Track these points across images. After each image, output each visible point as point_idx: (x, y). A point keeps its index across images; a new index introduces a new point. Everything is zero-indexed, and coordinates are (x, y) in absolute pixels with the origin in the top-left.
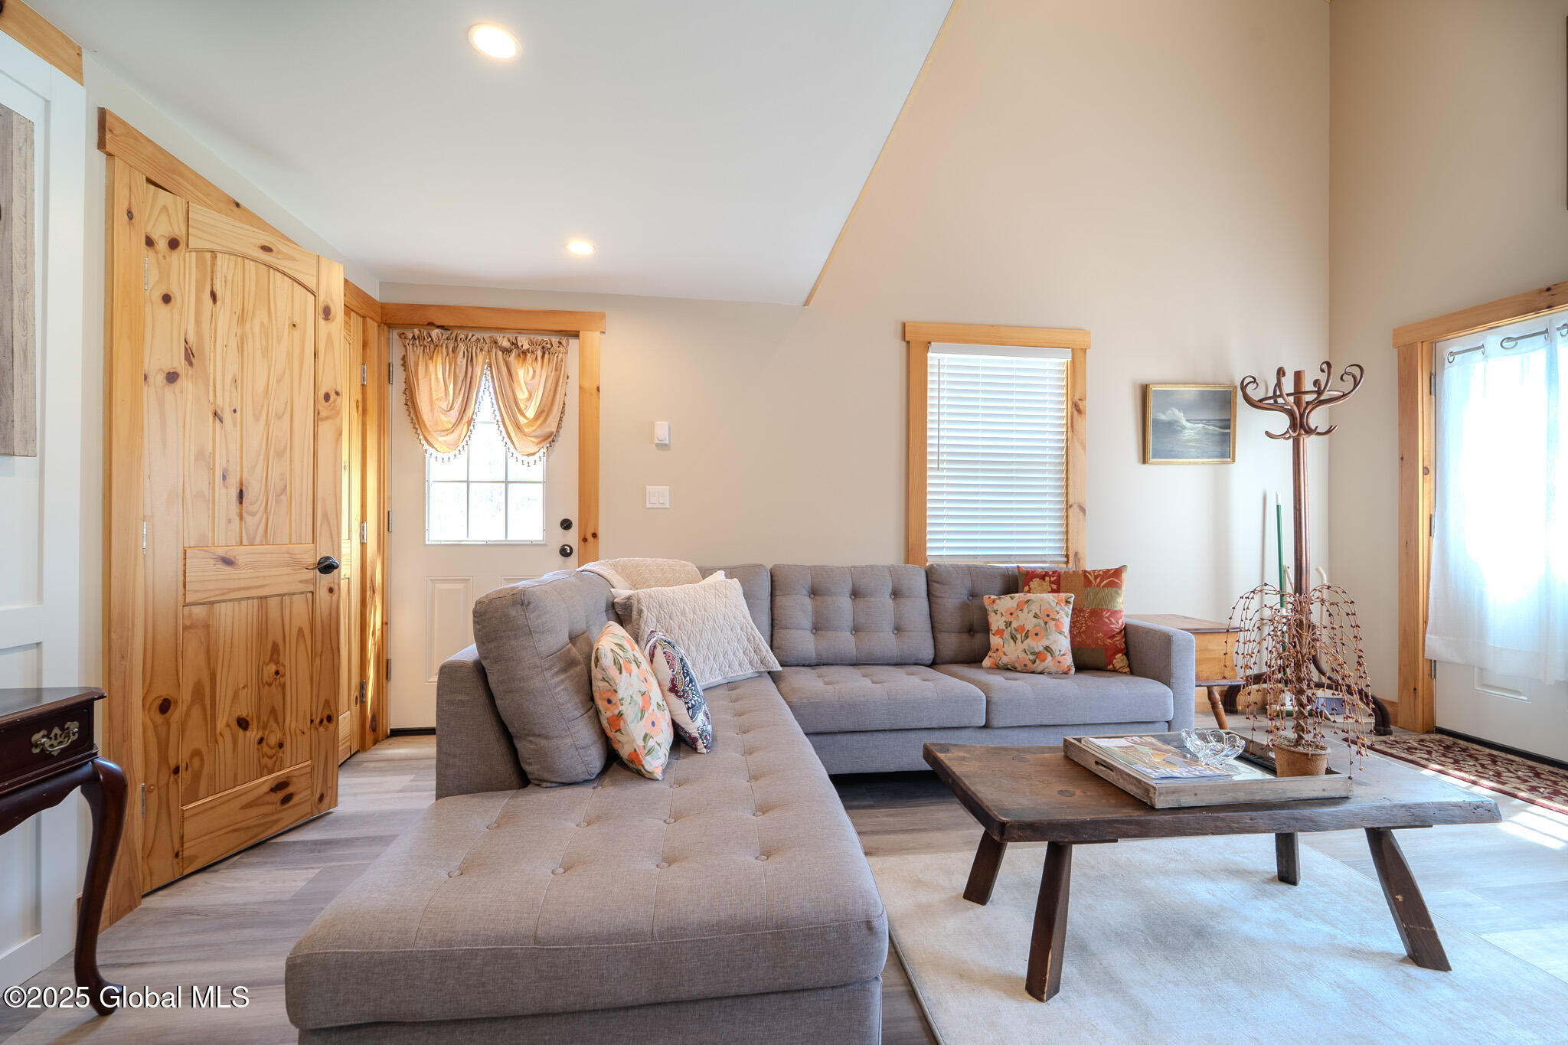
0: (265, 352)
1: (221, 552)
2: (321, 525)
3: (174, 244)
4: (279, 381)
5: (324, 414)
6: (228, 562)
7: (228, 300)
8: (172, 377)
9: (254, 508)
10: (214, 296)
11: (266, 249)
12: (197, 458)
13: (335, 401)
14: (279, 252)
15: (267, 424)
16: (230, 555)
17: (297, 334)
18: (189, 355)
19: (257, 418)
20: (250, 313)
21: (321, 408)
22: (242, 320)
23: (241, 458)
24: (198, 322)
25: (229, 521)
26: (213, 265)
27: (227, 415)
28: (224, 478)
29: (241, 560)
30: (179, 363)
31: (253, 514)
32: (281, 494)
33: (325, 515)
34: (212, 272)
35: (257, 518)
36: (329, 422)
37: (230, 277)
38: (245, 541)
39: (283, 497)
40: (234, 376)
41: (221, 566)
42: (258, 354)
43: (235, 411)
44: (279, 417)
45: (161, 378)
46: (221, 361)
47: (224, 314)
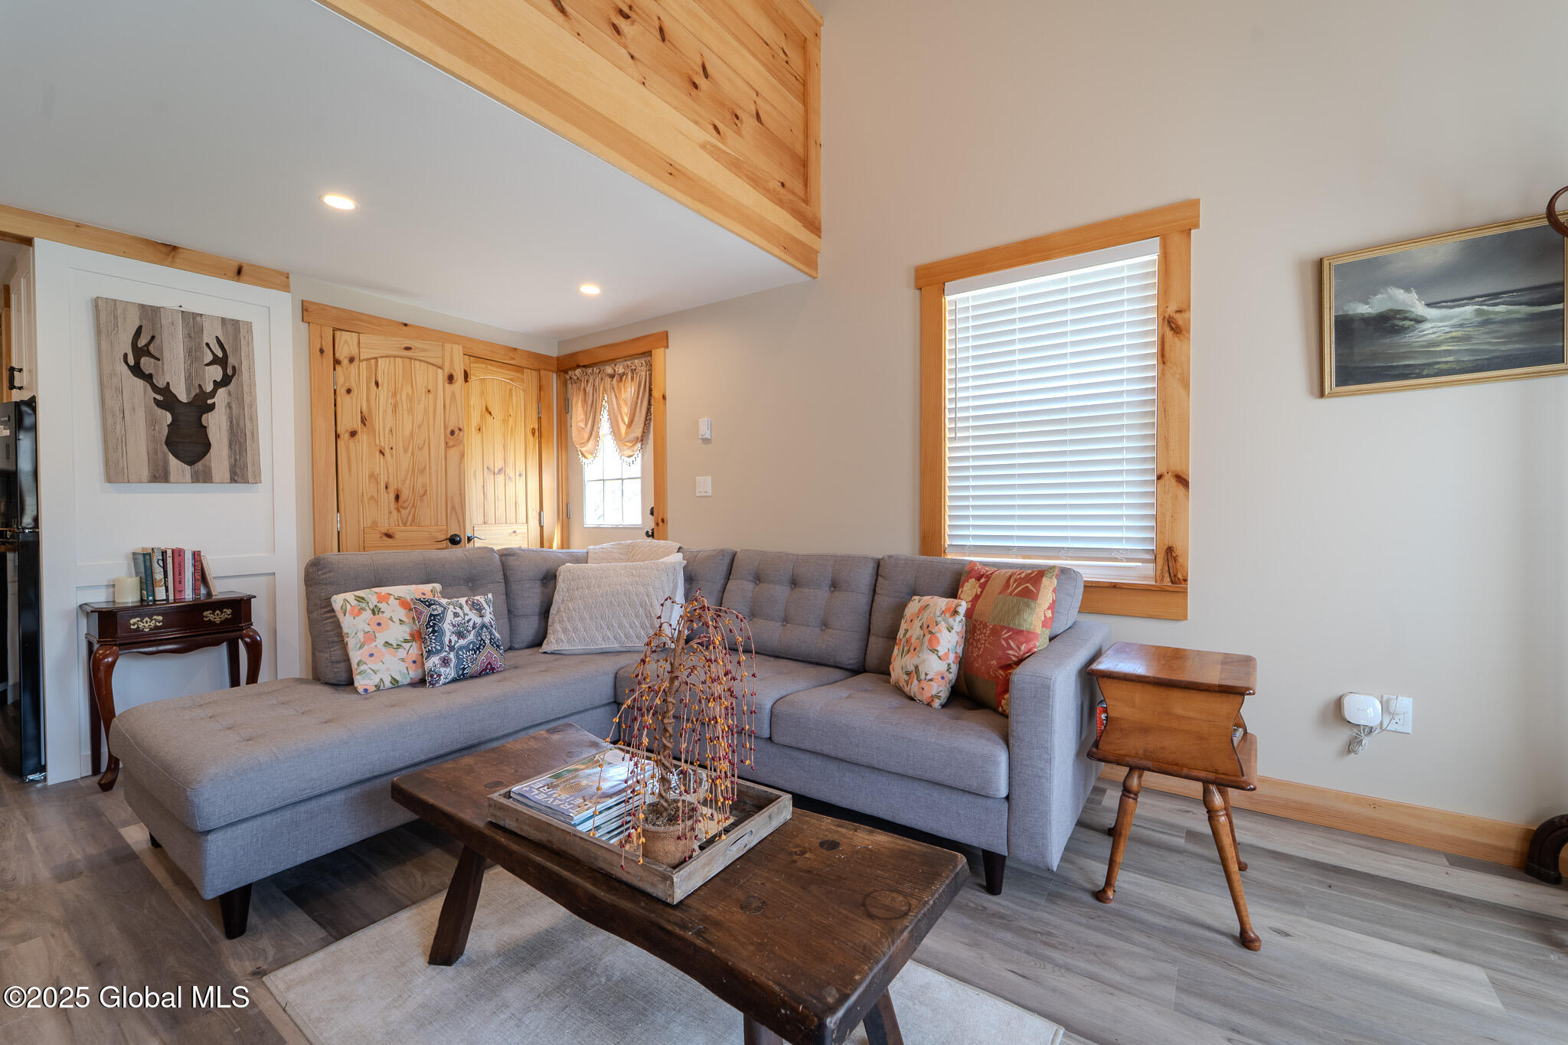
0: (411, 411)
1: (384, 530)
2: (451, 514)
3: (351, 360)
4: (419, 427)
5: (450, 444)
6: (389, 536)
7: (385, 385)
8: (353, 434)
9: (406, 505)
10: (377, 384)
11: (408, 349)
12: (370, 477)
13: (458, 434)
14: (416, 348)
15: (413, 454)
16: (390, 532)
17: (431, 396)
18: (363, 421)
19: (406, 451)
20: (399, 390)
21: (448, 440)
22: (395, 394)
23: (397, 475)
24: (368, 400)
25: (390, 513)
26: (376, 366)
27: (387, 452)
28: (387, 488)
29: (398, 536)
30: (357, 424)
31: (405, 508)
32: (423, 495)
33: (453, 508)
34: (376, 370)
35: (408, 510)
36: (455, 448)
37: (386, 372)
38: (401, 525)
39: (425, 497)
40: (391, 428)
41: (385, 538)
42: (405, 412)
43: (392, 448)
44: (420, 449)
45: (347, 435)
46: (382, 420)
47: (383, 393)
